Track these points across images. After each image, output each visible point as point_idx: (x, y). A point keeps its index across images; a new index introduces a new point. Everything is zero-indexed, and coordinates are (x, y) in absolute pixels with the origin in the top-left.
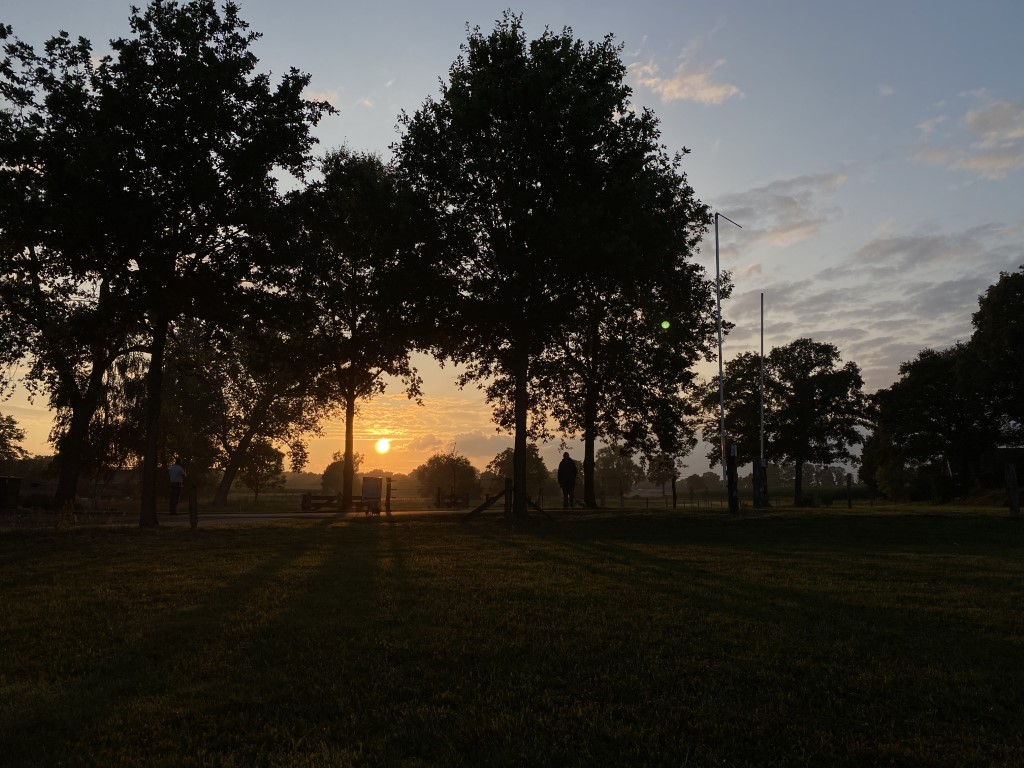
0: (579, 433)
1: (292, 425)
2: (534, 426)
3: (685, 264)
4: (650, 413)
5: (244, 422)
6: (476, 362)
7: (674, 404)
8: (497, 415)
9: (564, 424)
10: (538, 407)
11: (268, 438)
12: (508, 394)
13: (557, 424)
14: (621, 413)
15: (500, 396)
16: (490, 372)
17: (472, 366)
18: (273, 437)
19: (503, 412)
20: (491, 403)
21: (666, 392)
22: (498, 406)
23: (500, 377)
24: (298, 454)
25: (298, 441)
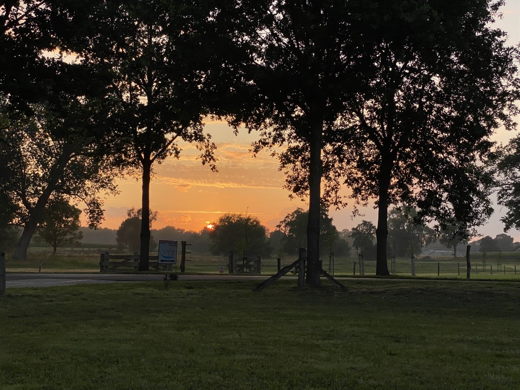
0: (373, 200)
1: (88, 183)
2: (327, 193)
3: (487, 30)
4: (446, 182)
5: (43, 179)
6: (270, 129)
7: (471, 172)
8: (290, 182)
9: (357, 191)
10: (331, 174)
11: (65, 196)
12: (301, 162)
13: (350, 191)
14: (415, 180)
15: (294, 162)
16: (284, 140)
17: (265, 133)
18: (70, 194)
19: (296, 179)
20: (284, 170)
21: (463, 160)
22: (291, 173)
23: (294, 144)
24: (95, 211)
25: (94, 199)
